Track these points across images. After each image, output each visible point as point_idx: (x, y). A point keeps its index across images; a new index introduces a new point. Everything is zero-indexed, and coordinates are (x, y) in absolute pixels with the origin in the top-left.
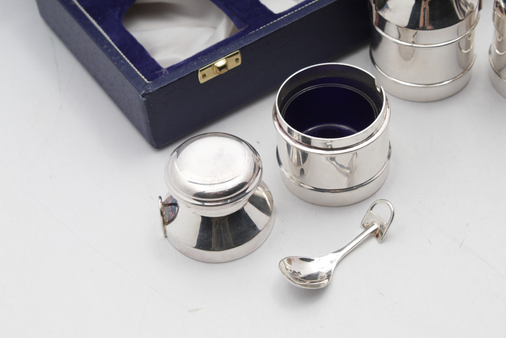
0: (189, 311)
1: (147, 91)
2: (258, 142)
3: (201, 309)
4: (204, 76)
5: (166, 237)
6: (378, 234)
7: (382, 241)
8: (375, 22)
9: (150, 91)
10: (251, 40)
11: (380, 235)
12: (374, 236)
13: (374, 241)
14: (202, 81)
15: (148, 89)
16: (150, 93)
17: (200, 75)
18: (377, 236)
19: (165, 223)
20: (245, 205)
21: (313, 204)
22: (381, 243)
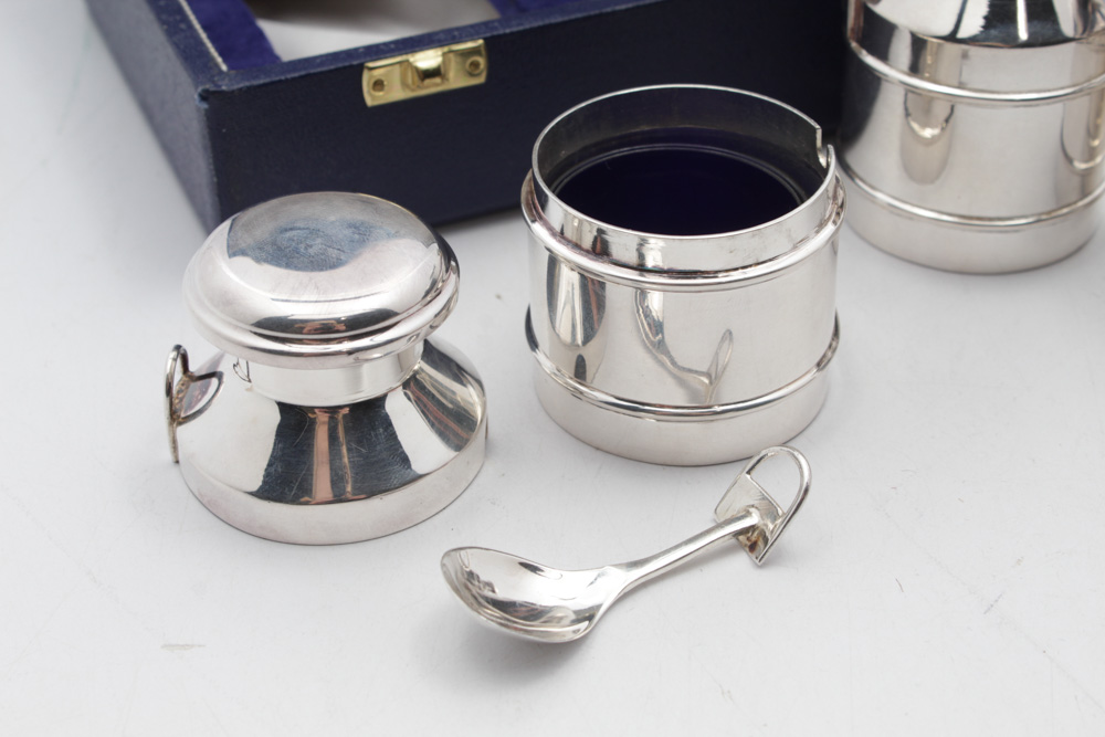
0: (164, 646)
1: (216, 85)
2: (499, 297)
3: (200, 646)
4: (378, 85)
5: (177, 462)
6: (754, 542)
7: (762, 562)
8: (853, 30)
9: (224, 88)
10: (519, 25)
11: (761, 543)
12: (742, 546)
13: (742, 560)
14: (372, 98)
15: (220, 83)
16: (222, 92)
17: (367, 80)
18: (753, 547)
19: (176, 418)
20: (393, 390)
21: (598, 449)
22: (760, 567)
